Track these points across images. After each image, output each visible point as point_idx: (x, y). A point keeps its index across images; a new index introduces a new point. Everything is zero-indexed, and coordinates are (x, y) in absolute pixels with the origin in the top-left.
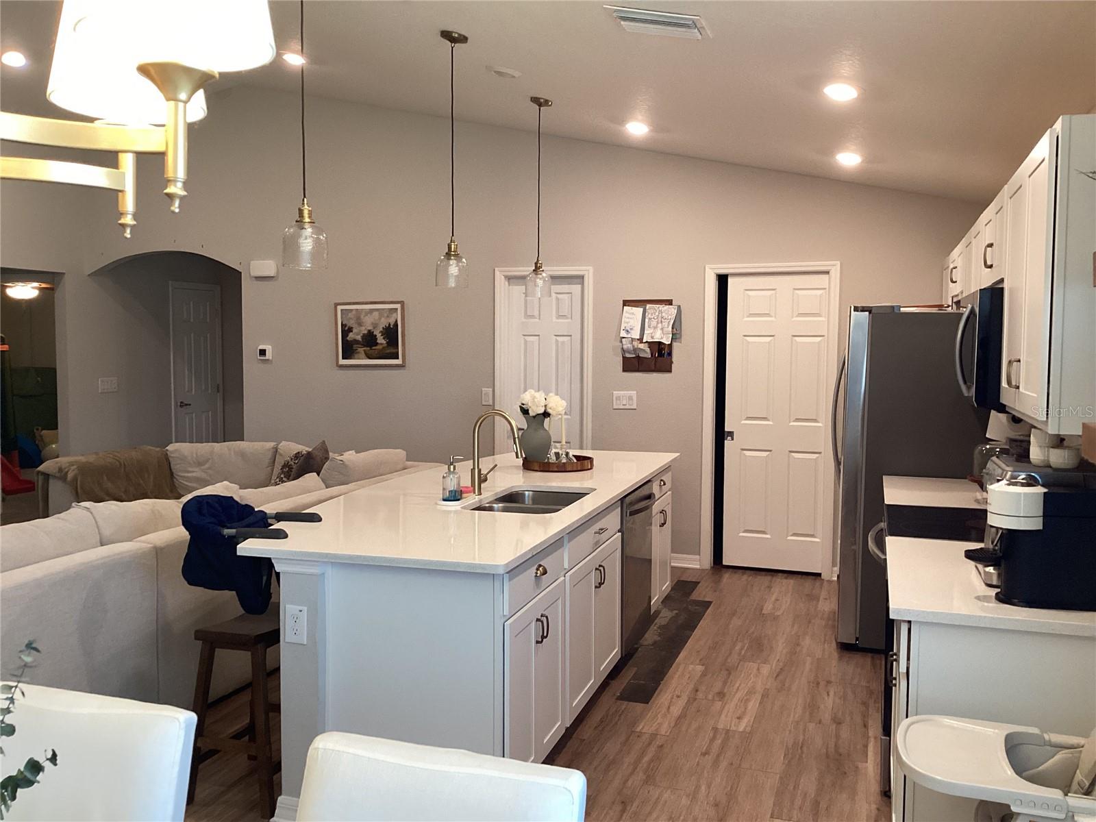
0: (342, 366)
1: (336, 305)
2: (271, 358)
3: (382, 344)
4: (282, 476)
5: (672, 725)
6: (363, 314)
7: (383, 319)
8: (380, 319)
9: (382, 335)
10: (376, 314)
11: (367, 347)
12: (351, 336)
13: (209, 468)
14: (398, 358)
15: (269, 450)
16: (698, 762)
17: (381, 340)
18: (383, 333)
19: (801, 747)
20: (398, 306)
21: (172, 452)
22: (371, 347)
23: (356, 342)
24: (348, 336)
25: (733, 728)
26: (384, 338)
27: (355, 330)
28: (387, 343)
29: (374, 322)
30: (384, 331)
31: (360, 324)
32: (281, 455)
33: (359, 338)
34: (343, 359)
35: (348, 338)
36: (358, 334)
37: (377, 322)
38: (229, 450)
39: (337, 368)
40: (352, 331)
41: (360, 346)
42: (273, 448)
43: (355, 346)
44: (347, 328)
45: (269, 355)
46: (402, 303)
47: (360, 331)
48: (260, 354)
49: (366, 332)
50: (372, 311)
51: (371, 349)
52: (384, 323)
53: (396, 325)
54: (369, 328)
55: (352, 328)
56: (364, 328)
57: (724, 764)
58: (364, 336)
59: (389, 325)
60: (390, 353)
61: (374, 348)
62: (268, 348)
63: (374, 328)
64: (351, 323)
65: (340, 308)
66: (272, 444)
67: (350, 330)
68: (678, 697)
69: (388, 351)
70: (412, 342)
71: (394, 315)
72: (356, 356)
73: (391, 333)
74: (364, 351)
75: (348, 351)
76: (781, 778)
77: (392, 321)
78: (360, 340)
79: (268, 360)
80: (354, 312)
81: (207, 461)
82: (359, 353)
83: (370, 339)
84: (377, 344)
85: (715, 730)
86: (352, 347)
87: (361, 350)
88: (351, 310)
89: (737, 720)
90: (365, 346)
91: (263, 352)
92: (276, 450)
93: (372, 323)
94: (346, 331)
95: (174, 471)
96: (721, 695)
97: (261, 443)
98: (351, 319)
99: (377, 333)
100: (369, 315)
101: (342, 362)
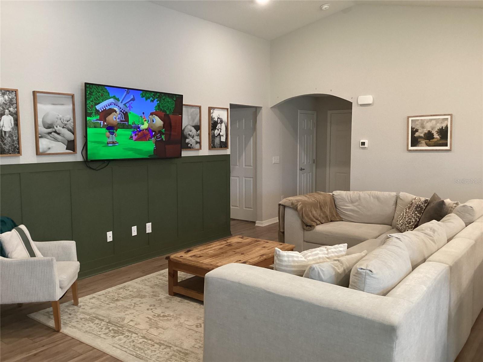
0: (410, 151)
1: (408, 117)
2: (368, 147)
3: (437, 138)
6: (425, 122)
7: (438, 124)
8: (436, 124)
9: (437, 133)
10: (434, 122)
11: (427, 140)
12: (417, 134)
13: (359, 205)
14: (447, 146)
17: (436, 136)
18: (437, 132)
20: (449, 117)
22: (429, 140)
23: (420, 137)
24: (415, 134)
26: (438, 135)
27: (419, 131)
28: (440, 137)
29: (432, 126)
30: (439, 131)
31: (423, 127)
33: (422, 135)
34: (411, 146)
35: (415, 135)
36: (421, 133)
37: (434, 126)
38: (369, 195)
39: (408, 152)
40: (418, 132)
41: (422, 139)
42: (396, 196)
43: (419, 140)
44: (414, 130)
45: (366, 145)
46: (451, 115)
47: (423, 131)
48: (361, 145)
49: (427, 132)
50: (431, 120)
51: (430, 141)
52: (439, 126)
53: (447, 127)
54: (429, 130)
55: (418, 130)
56: (425, 130)
58: (425, 134)
59: (442, 127)
60: (443, 143)
61: (431, 140)
62: (367, 141)
63: (432, 129)
64: (417, 127)
65: (410, 119)
66: (394, 194)
67: (417, 131)
69: (441, 142)
70: (454, 138)
71: (446, 122)
72: (420, 145)
73: (444, 133)
74: (425, 142)
75: (415, 142)
77: (444, 125)
78: (423, 136)
79: (366, 147)
80: (419, 121)
81: (357, 201)
82: (421, 143)
83: (429, 136)
84: (433, 138)
86: (418, 140)
87: (423, 142)
90: (426, 139)
92: (397, 198)
93: (431, 127)
94: (414, 131)
98: (417, 124)
99: (434, 132)
100: (429, 122)
101: (411, 148)
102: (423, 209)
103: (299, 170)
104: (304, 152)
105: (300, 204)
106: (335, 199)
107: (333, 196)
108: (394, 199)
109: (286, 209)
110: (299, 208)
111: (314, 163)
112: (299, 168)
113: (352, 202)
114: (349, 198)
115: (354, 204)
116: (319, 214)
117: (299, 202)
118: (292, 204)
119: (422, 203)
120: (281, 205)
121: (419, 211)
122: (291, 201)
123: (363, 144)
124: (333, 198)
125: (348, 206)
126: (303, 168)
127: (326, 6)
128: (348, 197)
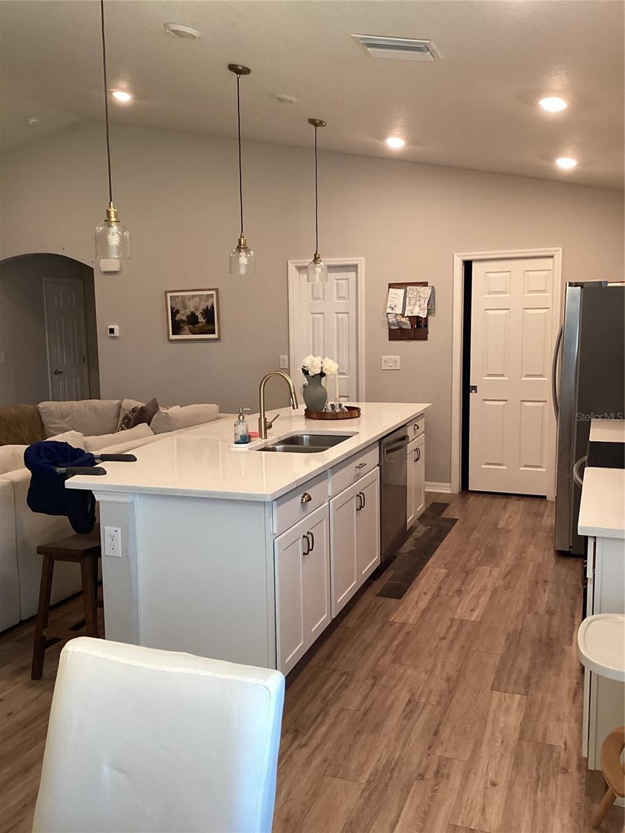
0: (172, 340)
1: (166, 292)
2: (118, 335)
3: (202, 322)
4: (123, 426)
5: (419, 616)
6: (187, 299)
7: (202, 303)
8: (200, 303)
9: (202, 316)
10: (197, 299)
11: (191, 325)
12: (178, 317)
13: (70, 421)
14: (215, 333)
15: (114, 406)
16: (437, 645)
17: (201, 319)
18: (202, 314)
19: (520, 634)
20: (213, 292)
21: (42, 408)
22: (194, 325)
23: (182, 321)
24: (176, 317)
25: (467, 618)
26: (204, 318)
27: (181, 312)
28: (206, 321)
30: (204, 312)
31: (185, 308)
32: (124, 409)
33: (184, 318)
34: (173, 334)
35: (176, 319)
36: (183, 315)
37: (198, 305)
38: (85, 406)
39: (169, 342)
41: (185, 324)
42: (118, 404)
43: (182, 325)
44: (175, 311)
45: (117, 333)
46: (217, 290)
47: (185, 312)
48: (110, 333)
49: (189, 313)
50: (193, 297)
51: (194, 327)
52: (203, 306)
53: (212, 307)
54: (192, 310)
55: (179, 310)
56: (187, 310)
57: (457, 647)
58: (188, 317)
59: (207, 307)
60: (209, 330)
61: (196, 326)
62: (116, 328)
63: (196, 310)
64: (178, 307)
65: (169, 295)
66: (117, 401)
67: (178, 312)
68: (425, 593)
69: (207, 328)
70: (226, 320)
71: (211, 299)
72: (183, 332)
73: (209, 314)
74: (189, 328)
75: (177, 329)
76: (501, 658)
77: (209, 304)
78: (186, 319)
79: (116, 337)
80: (180, 298)
81: (69, 414)
82: (184, 330)
83: (193, 319)
84: (198, 322)
85: (452, 620)
86: (180, 325)
87: (186, 327)
88: (178, 296)
89: (470, 612)
90: (189, 324)
91: (112, 331)
92: (120, 406)
93: (194, 307)
94: (175, 313)
95: (44, 423)
96: (459, 592)
97: (109, 401)
98: (178, 303)
99: (198, 314)
100: (191, 300)
101: (173, 337)
106: (41, 414)
107: (38, 411)
108: (118, 409)
111: (84, 362)
112: (52, 371)
113: (63, 417)
114: (60, 412)
115: (65, 420)
125: (58, 424)
126: (59, 370)
128: (57, 410)
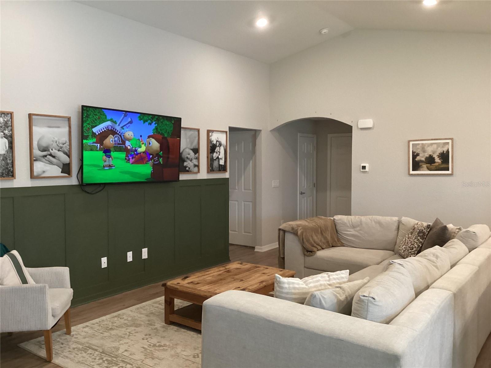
0: (412, 175)
1: (409, 142)
3: (438, 162)
6: (426, 146)
7: (439, 148)
8: (437, 148)
9: (438, 157)
10: (435, 146)
11: (429, 164)
12: (418, 158)
13: (360, 230)
14: (449, 170)
17: (437, 160)
18: (439, 156)
20: (450, 141)
21: (338, 220)
22: (431, 164)
23: (422, 161)
24: (416, 158)
26: (440, 159)
27: (421, 155)
28: (442, 162)
29: (433, 150)
30: (440, 155)
31: (424, 152)
32: (403, 224)
33: (423, 159)
34: (413, 170)
35: (416, 159)
36: (422, 157)
37: (435, 150)
39: (409, 176)
40: (419, 156)
41: (424, 163)
42: (397, 221)
44: (415, 154)
45: (367, 169)
46: (452, 139)
47: (424, 155)
48: (362, 169)
49: (428, 156)
50: (432, 144)
51: (431, 165)
52: (440, 150)
53: (448, 151)
54: (430, 154)
55: (419, 154)
56: (426, 154)
58: (426, 158)
59: (443, 151)
60: (443, 167)
61: (432, 164)
62: (367, 165)
63: (434, 153)
64: (418, 151)
65: (411, 143)
66: (396, 219)
67: (418, 155)
70: (455, 162)
71: (447, 146)
72: (421, 169)
73: (445, 157)
74: (427, 166)
75: (416, 166)
77: (445, 149)
78: (425, 160)
79: (367, 171)
80: (421, 145)
81: (358, 226)
82: (423, 167)
83: (430, 160)
84: (435, 162)
86: (419, 164)
87: (425, 166)
88: (419, 144)
90: (427, 163)
92: (399, 222)
94: (415, 156)
95: (339, 230)
98: (418, 148)
99: (435, 156)
100: (430, 146)
101: (412, 172)
102: (425, 234)
103: (300, 193)
104: (304, 176)
105: (300, 229)
106: (336, 224)
107: (334, 221)
108: (396, 224)
109: (286, 234)
110: (299, 232)
111: (314, 186)
112: (299, 192)
113: (354, 227)
114: (351, 223)
115: (355, 229)
116: (320, 240)
117: (300, 227)
118: (293, 229)
119: (425, 229)
120: (281, 230)
121: (422, 237)
122: (291, 226)
123: (364, 167)
124: (334, 223)
125: (350, 231)
126: (303, 192)
127: (324, 31)
128: (349, 221)
